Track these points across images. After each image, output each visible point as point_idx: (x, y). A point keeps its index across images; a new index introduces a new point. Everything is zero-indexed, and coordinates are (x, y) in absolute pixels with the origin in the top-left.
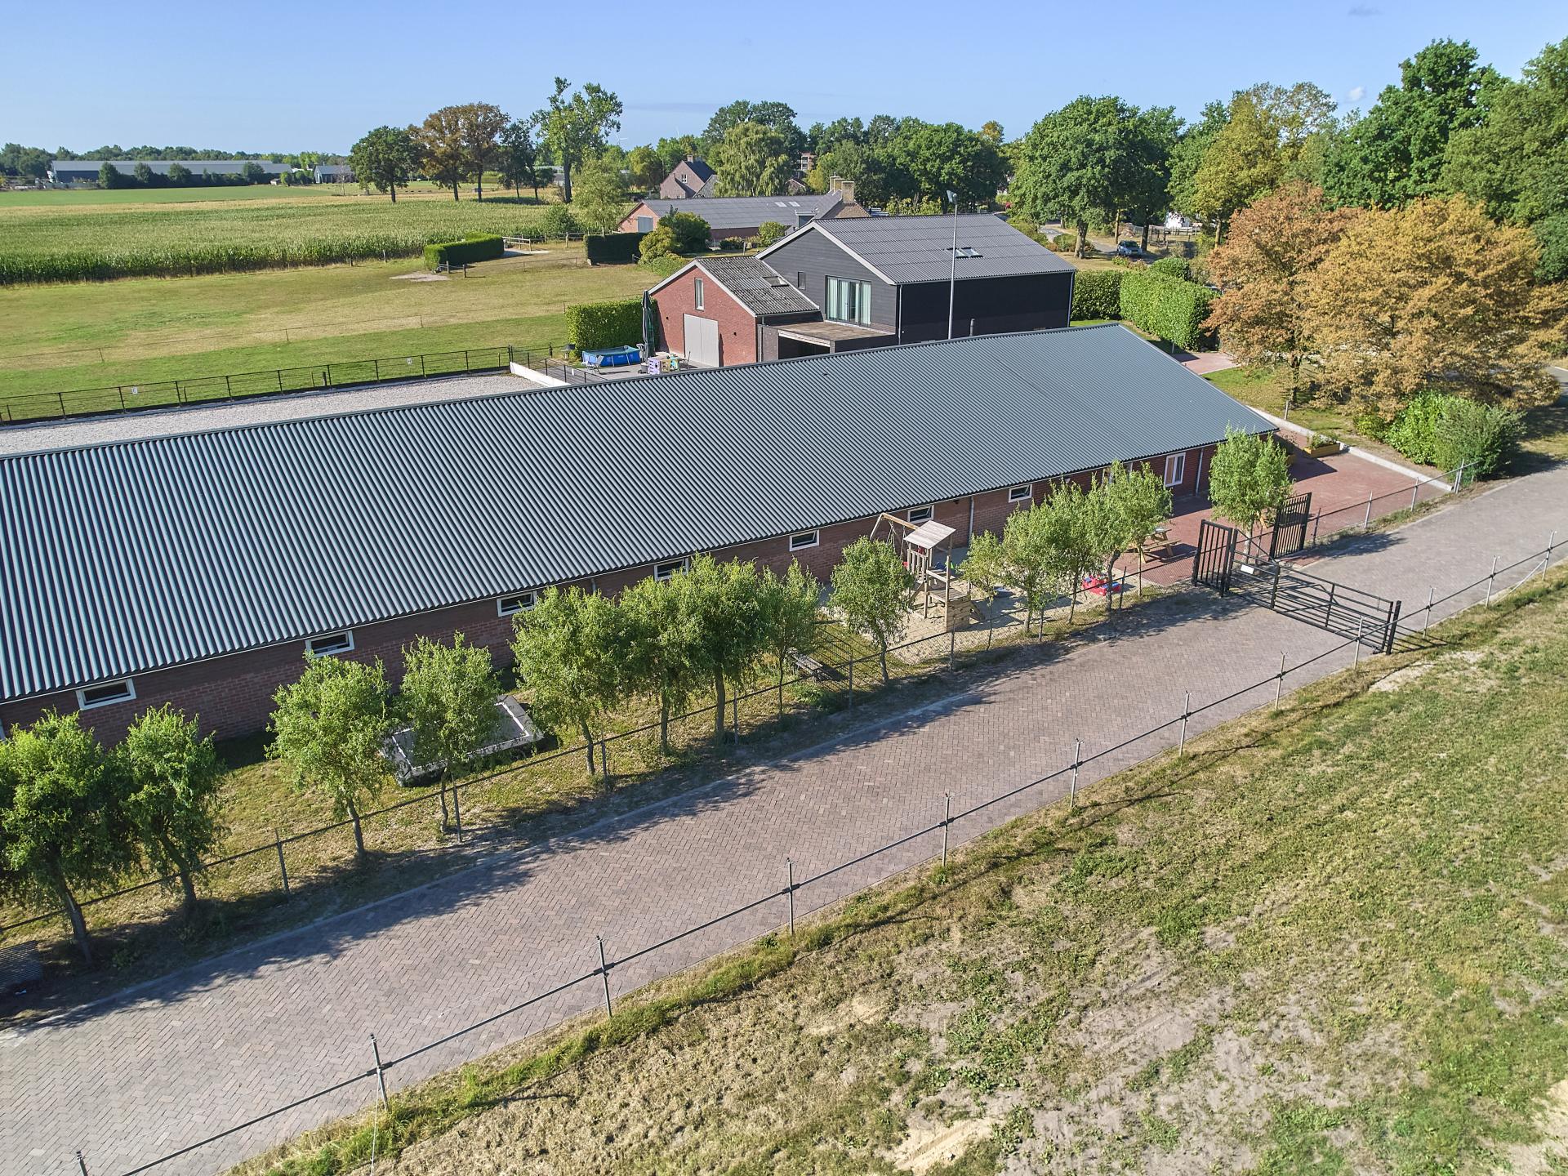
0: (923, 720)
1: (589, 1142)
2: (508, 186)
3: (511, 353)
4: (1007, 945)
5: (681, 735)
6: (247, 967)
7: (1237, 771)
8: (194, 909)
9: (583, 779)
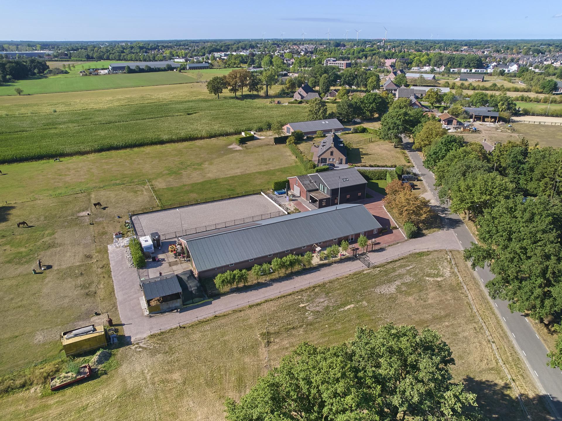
0: (312, 273)
1: (279, 303)
2: (250, 91)
3: (262, 190)
4: (313, 293)
5: (287, 272)
6: (251, 291)
7: (341, 280)
8: (245, 286)
9: (277, 276)
